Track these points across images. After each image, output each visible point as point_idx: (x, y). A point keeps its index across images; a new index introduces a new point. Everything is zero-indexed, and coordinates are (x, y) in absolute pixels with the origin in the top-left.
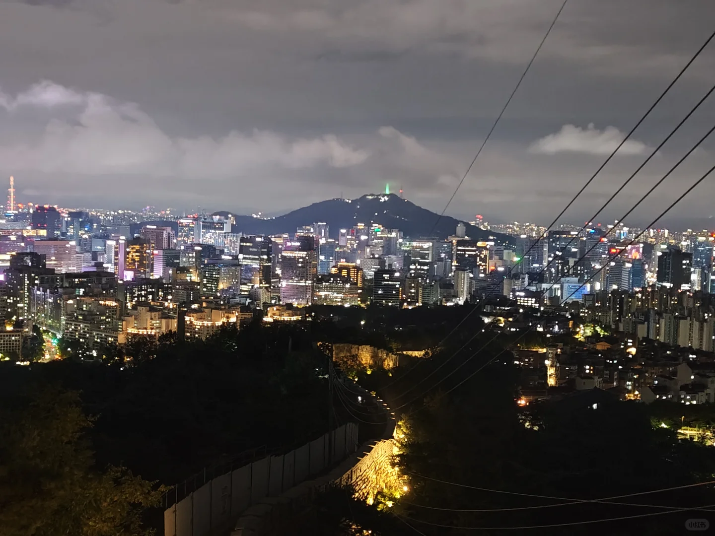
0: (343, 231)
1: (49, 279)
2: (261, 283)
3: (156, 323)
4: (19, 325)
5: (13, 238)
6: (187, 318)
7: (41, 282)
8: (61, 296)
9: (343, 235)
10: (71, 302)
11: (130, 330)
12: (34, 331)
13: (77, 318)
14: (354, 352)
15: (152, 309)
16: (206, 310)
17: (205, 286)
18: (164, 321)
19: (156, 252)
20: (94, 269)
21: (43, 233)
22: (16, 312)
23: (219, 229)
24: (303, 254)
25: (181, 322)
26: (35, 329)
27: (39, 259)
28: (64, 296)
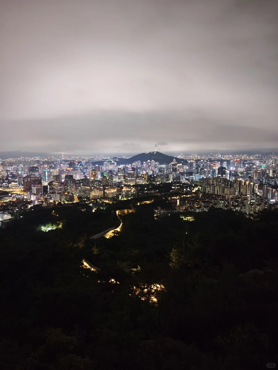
0: (144, 162)
1: (74, 181)
2: (123, 179)
3: (98, 192)
4: (68, 193)
5: (65, 170)
6: (105, 191)
7: (73, 182)
8: (77, 186)
9: (144, 163)
10: (79, 188)
11: (93, 194)
12: (72, 194)
13: (81, 191)
14: (123, 211)
15: (97, 189)
16: (109, 189)
17: (110, 180)
18: (100, 192)
19: (98, 172)
20: (84, 178)
21: (72, 168)
22: (67, 189)
23: (113, 164)
24: (133, 172)
25: (104, 192)
26: (72, 193)
27: (72, 176)
28: (78, 186)
